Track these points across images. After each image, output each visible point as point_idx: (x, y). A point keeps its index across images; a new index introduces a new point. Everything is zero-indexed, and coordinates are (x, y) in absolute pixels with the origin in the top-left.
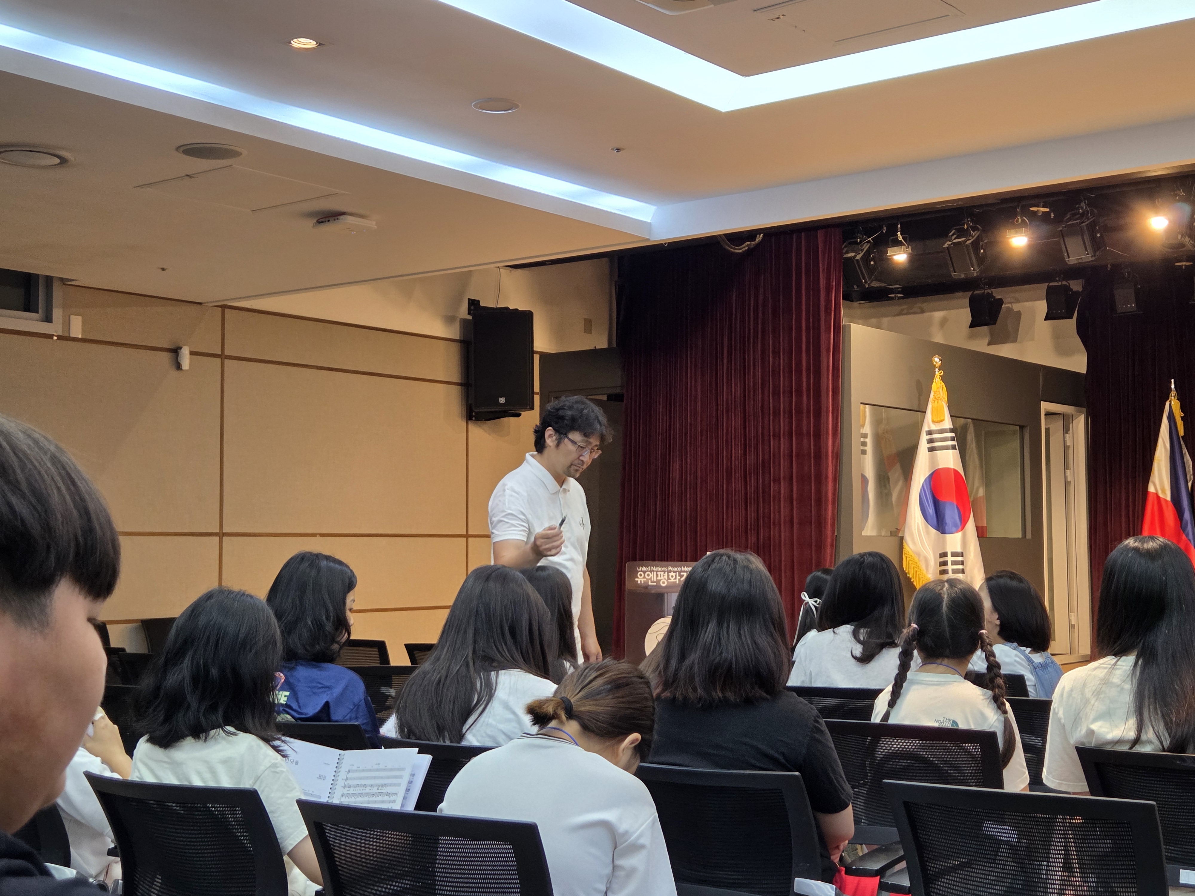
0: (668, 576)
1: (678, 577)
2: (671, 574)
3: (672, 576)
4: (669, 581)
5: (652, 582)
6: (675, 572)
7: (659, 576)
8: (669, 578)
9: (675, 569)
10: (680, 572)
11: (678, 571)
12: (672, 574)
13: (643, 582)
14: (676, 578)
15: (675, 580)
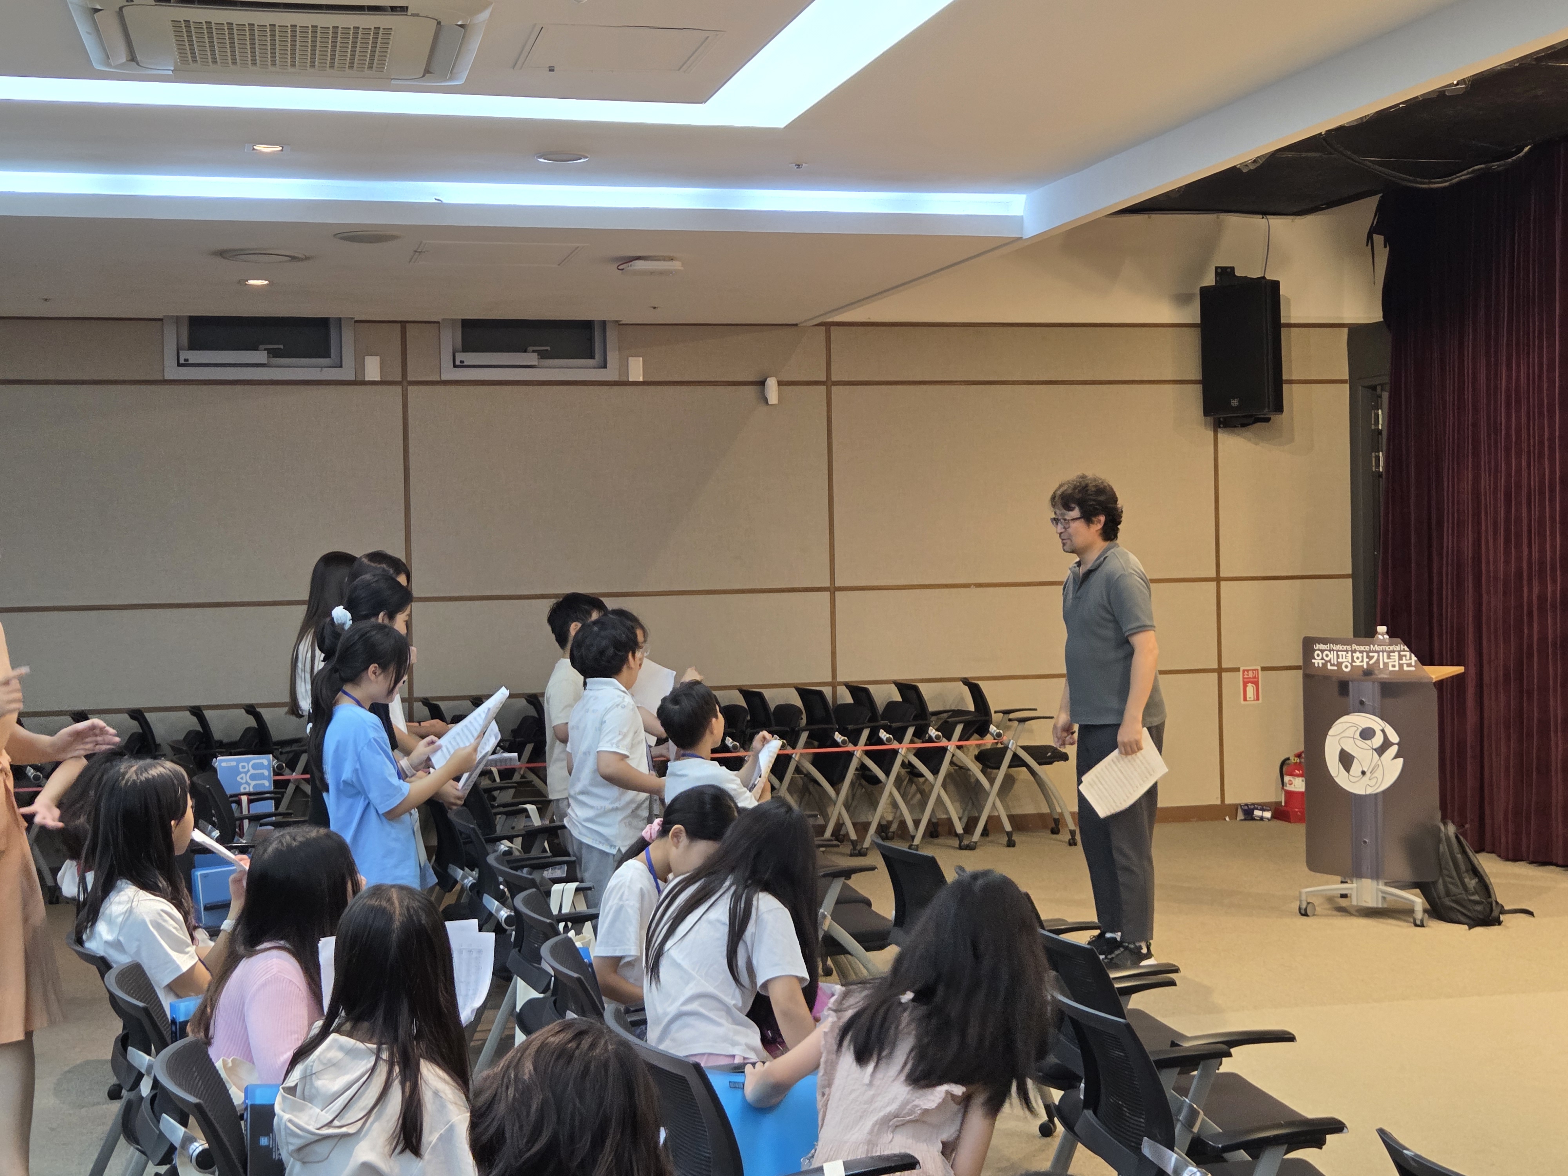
0: (1352, 657)
1: (1366, 660)
2: (1355, 655)
3: (1358, 658)
4: (1354, 664)
5: (1332, 665)
6: (1361, 652)
7: (1340, 657)
8: (1353, 661)
9: (1362, 648)
10: (1368, 652)
11: (1366, 651)
12: (1357, 654)
13: (1320, 665)
14: (1362, 661)
15: (1361, 664)
